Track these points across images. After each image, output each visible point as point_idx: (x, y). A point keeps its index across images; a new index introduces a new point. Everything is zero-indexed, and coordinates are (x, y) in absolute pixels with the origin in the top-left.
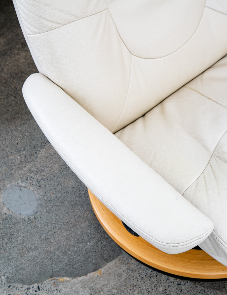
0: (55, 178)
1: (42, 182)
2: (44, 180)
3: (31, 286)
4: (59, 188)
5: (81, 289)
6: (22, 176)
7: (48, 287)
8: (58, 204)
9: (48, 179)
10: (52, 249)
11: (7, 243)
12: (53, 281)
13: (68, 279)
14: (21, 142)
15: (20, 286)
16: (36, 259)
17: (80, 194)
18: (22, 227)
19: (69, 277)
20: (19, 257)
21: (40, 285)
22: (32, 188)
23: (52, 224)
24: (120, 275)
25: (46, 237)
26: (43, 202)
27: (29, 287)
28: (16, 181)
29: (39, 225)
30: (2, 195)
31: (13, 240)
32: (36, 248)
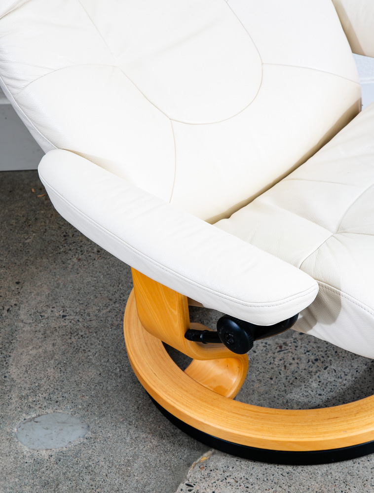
0: (66, 382)
1: (54, 397)
2: (54, 393)
3: (179, 490)
4: (83, 386)
6: (19, 409)
7: (199, 476)
8: (104, 401)
9: (57, 389)
10: (155, 443)
11: (93, 480)
12: (197, 468)
13: (210, 452)
16: (148, 465)
17: (116, 374)
18: (90, 452)
19: (208, 450)
20: (126, 478)
21: (187, 482)
22: (49, 411)
25: (131, 438)
26: (82, 413)
28: (18, 419)
29: (109, 435)
30: (20, 444)
31: (97, 471)
32: (135, 456)
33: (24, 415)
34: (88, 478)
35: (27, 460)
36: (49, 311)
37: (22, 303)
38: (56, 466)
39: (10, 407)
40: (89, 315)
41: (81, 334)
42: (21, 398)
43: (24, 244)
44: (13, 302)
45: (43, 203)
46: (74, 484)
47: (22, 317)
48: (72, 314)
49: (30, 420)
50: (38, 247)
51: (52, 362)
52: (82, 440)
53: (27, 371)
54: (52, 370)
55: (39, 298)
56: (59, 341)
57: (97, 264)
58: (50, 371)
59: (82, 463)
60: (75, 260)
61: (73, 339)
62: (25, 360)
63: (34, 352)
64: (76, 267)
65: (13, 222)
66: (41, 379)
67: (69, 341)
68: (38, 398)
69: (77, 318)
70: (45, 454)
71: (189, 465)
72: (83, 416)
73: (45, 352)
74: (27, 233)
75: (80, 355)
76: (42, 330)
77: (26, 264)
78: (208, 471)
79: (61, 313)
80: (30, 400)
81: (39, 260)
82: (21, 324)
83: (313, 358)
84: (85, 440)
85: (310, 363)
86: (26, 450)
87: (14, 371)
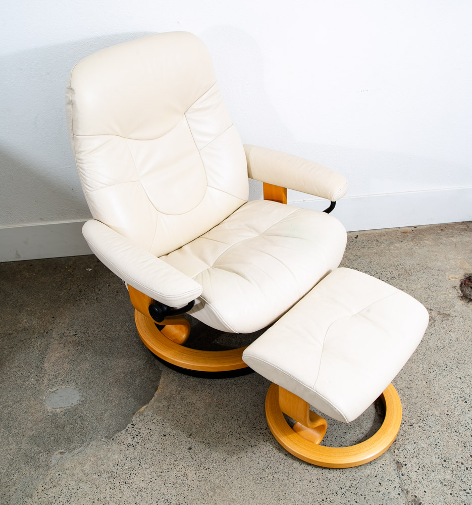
0: (73, 371)
1: (66, 379)
2: (66, 377)
3: (127, 428)
4: (82, 373)
5: (159, 404)
6: (47, 386)
7: (138, 420)
8: (92, 381)
9: (68, 375)
10: (117, 402)
11: (83, 424)
12: (138, 415)
13: (145, 406)
14: (24, 372)
15: (119, 434)
16: (112, 415)
17: (100, 366)
18: (82, 409)
19: (144, 405)
20: (100, 422)
21: (132, 423)
22: (63, 387)
23: (101, 392)
24: (173, 380)
25: (105, 400)
26: (80, 387)
27: (125, 429)
28: (47, 392)
29: (93, 399)
30: (46, 405)
31: (85, 419)
32: (106, 410)
33: (50, 389)
34: (80, 422)
35: (49, 414)
36: (68, 332)
37: (54, 328)
38: (64, 417)
39: (43, 385)
40: (88, 333)
41: (83, 344)
42: (49, 380)
43: (59, 296)
44: (50, 328)
45: (71, 274)
46: (72, 426)
47: (54, 336)
48: (80, 333)
49: (53, 392)
50: (66, 298)
51: (67, 360)
53: (53, 365)
54: (67, 364)
55: (63, 325)
56: (71, 348)
57: (95, 306)
58: (66, 365)
59: (77, 415)
60: (84, 304)
61: (79, 347)
62: (53, 359)
63: (58, 355)
64: (84, 308)
65: (54, 284)
66: (60, 369)
67: (77, 348)
68: (58, 380)
69: (82, 335)
70: (59, 410)
71: (134, 414)
72: (81, 389)
73: (64, 355)
74: (61, 290)
75: (82, 356)
76: (63, 343)
77: (58, 307)
78: (143, 417)
79: (74, 333)
80: (54, 381)
81: (65, 305)
82: (53, 340)
84: (80, 403)
86: (49, 408)
87: (47, 366)
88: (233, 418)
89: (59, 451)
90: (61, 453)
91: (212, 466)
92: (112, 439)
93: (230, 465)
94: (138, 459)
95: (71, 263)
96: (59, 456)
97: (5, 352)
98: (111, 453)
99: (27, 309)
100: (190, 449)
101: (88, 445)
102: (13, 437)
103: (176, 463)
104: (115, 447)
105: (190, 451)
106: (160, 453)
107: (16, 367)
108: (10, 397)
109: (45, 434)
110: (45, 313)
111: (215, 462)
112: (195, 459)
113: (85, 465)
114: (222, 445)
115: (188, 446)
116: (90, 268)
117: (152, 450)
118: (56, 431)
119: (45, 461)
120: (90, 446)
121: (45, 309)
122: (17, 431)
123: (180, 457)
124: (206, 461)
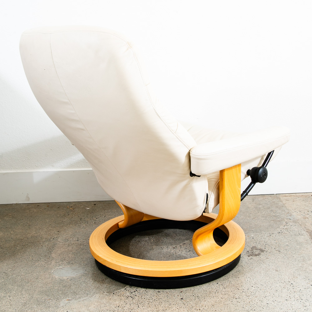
0: (77, 258)
1: (71, 262)
3: (126, 288)
4: (84, 259)
6: (55, 266)
14: (34, 258)
15: (119, 291)
22: (69, 266)
27: (124, 288)
28: (54, 269)
30: (54, 275)
33: (57, 267)
34: (84, 284)
35: (57, 280)
36: (71, 239)
37: (59, 237)
38: (70, 281)
41: (85, 245)
43: (62, 221)
44: (55, 237)
45: (72, 210)
46: (78, 286)
47: (59, 241)
48: (81, 239)
49: (60, 269)
50: (69, 222)
51: (71, 253)
52: (82, 274)
55: (67, 235)
56: (75, 247)
58: (70, 255)
59: (82, 280)
60: (84, 225)
61: (81, 246)
62: (59, 252)
63: (63, 250)
64: (84, 227)
65: (59, 216)
66: (66, 257)
67: (80, 247)
68: (64, 262)
70: (65, 278)
72: (84, 267)
73: (68, 250)
74: (64, 218)
75: (84, 251)
76: (68, 244)
77: (63, 226)
79: (77, 239)
80: (60, 263)
81: (68, 225)
82: (59, 243)
83: (188, 250)
84: (84, 274)
85: (187, 252)
86: (57, 277)
87: (53, 255)
88: (218, 283)
89: (67, 299)
90: (68, 300)
91: (202, 308)
92: (112, 293)
93: (218, 308)
94: (136, 303)
95: (71, 205)
96: (67, 301)
97: (17, 248)
98: (112, 301)
99: (35, 227)
100: (182, 299)
101: (92, 296)
102: (26, 291)
103: (170, 306)
104: (115, 297)
105: (182, 300)
106: (156, 301)
107: (27, 255)
108: (23, 270)
109: (54, 290)
110: (51, 229)
111: (204, 306)
112: (187, 304)
113: (89, 306)
114: (210, 297)
115: (180, 297)
116: (88, 208)
117: (149, 299)
118: (64, 289)
119: (55, 304)
120: (94, 296)
121: (52, 227)
122: (29, 288)
123: (174, 303)
124: (197, 306)
